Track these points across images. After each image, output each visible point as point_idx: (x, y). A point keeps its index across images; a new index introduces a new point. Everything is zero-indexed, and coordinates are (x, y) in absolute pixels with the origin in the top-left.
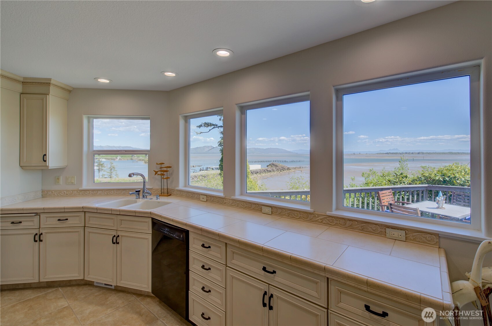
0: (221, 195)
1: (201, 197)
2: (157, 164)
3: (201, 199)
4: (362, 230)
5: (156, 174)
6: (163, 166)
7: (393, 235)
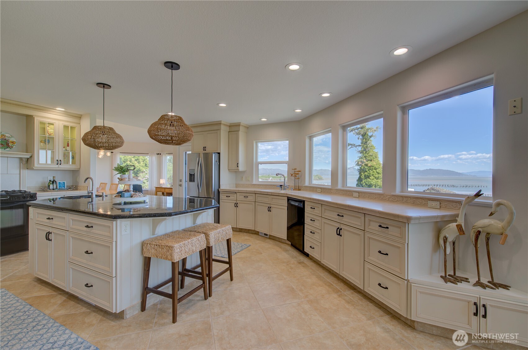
0: (330, 187)
1: (318, 189)
2: (292, 169)
3: (318, 191)
4: (413, 203)
5: (291, 176)
6: (296, 170)
7: (432, 205)
